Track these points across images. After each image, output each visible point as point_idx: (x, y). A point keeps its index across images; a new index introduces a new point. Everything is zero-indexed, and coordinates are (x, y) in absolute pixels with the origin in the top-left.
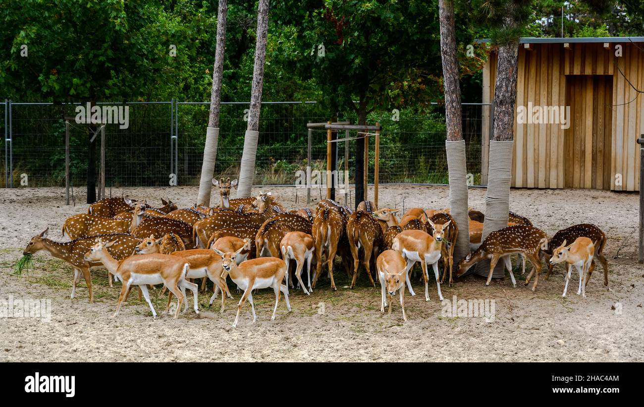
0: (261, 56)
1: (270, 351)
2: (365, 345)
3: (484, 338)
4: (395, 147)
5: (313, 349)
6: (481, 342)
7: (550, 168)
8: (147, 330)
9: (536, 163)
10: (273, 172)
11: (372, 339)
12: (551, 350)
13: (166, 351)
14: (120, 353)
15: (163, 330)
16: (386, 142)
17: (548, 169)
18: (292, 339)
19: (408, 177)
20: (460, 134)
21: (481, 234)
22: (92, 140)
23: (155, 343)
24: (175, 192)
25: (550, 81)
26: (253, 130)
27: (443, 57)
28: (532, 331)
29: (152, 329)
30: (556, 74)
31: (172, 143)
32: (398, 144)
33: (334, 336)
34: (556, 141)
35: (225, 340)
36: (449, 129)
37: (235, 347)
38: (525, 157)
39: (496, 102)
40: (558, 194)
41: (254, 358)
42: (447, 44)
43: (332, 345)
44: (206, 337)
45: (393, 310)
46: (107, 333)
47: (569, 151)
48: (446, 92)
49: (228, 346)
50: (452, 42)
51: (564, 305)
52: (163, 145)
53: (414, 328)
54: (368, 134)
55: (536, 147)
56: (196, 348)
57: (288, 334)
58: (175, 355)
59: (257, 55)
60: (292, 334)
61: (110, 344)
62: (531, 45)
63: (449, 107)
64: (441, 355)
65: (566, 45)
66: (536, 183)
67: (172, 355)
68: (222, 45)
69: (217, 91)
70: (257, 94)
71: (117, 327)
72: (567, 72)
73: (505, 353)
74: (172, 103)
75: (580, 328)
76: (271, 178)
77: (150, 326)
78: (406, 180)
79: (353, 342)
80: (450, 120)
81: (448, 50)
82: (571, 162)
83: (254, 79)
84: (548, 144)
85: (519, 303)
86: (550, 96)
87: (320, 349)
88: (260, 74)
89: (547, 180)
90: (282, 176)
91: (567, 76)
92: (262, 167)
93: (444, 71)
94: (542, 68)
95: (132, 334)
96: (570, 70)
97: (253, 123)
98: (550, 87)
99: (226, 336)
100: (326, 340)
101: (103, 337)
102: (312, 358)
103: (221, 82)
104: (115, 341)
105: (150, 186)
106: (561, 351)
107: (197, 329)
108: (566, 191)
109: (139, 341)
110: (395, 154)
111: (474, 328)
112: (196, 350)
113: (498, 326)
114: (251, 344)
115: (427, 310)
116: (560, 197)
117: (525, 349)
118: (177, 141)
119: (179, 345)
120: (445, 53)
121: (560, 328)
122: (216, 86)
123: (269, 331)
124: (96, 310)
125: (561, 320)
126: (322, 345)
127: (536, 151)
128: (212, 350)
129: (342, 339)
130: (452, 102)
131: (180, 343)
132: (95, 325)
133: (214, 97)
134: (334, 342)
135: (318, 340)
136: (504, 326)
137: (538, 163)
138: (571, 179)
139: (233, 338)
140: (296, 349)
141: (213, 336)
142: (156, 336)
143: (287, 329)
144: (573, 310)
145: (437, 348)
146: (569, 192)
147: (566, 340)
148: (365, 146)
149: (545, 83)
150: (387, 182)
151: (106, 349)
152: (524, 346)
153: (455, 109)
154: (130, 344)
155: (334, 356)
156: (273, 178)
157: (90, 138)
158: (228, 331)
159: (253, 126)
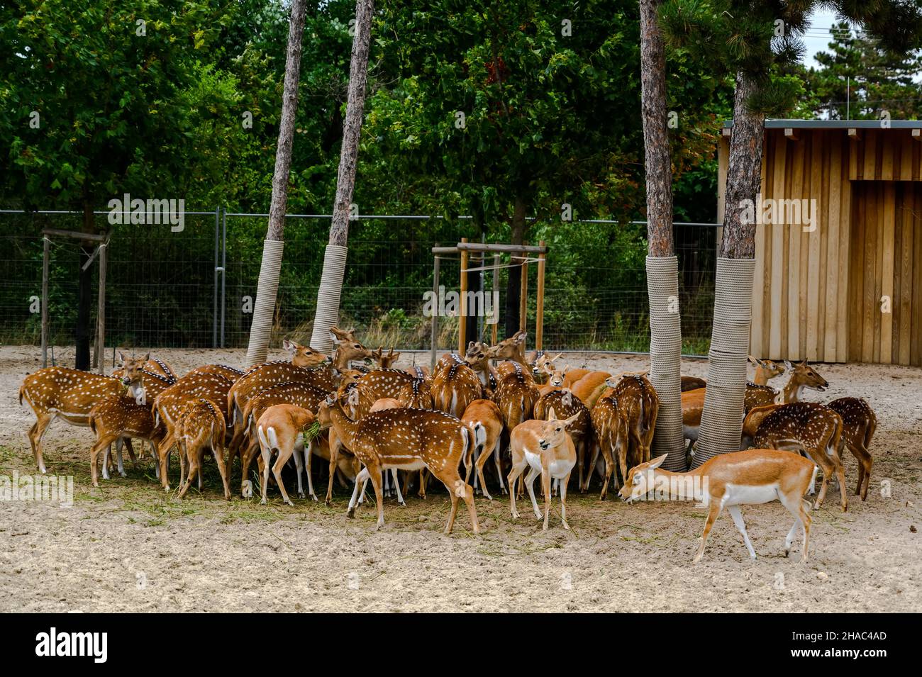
0: (354, 126)
1: (341, 578)
2: (499, 574)
3: (696, 567)
4: (576, 293)
5: (413, 577)
6: (691, 573)
7: (824, 329)
8: (143, 545)
9: (803, 322)
10: (380, 329)
11: (512, 565)
12: (806, 586)
13: (169, 576)
14: (92, 577)
15: (168, 546)
16: (562, 284)
17: (822, 332)
18: (380, 563)
19: (596, 342)
20: (669, 246)
21: (701, 412)
22: (85, 268)
23: (153, 565)
24: (219, 357)
25: (826, 190)
26: (338, 244)
27: (644, 120)
28: (777, 560)
29: (150, 543)
30: (835, 178)
31: (216, 278)
32: (581, 288)
33: (449, 560)
34: (835, 286)
35: (268, 563)
36: (652, 237)
37: (283, 573)
38: (785, 311)
39: (729, 194)
40: (838, 371)
41: (312, 587)
42: (651, 99)
43: (444, 572)
44: (238, 557)
45: (551, 526)
46: (77, 548)
47: (856, 304)
48: (649, 178)
49: (272, 571)
50: (660, 96)
51: (833, 523)
52: (202, 282)
53: (583, 552)
54: (527, 260)
55: (803, 295)
56: (219, 572)
57: (373, 555)
58: (183, 581)
59: (347, 123)
60: (380, 556)
61: (77, 564)
62: (795, 130)
63: (653, 201)
64: (623, 590)
65: (852, 132)
66: (803, 353)
67: (179, 581)
68: (291, 107)
69: (281, 181)
70: (346, 187)
71: (94, 540)
72: (853, 176)
73: (729, 590)
74: (217, 213)
75: (856, 557)
76: (375, 338)
77: (148, 539)
78: (594, 345)
79: (481, 568)
80: (653, 222)
81: (654, 109)
82: (859, 321)
83: (343, 162)
84: (822, 290)
85: (759, 520)
86: (826, 214)
87: (424, 577)
88: (351, 155)
89: (821, 348)
90: (393, 335)
91: (852, 182)
92: (362, 321)
93: (646, 142)
94: (813, 167)
95: (117, 550)
96: (858, 173)
97: (339, 233)
98: (825, 199)
99: (271, 557)
100: (436, 566)
101: (68, 554)
102: (409, 590)
103: (288, 168)
104: (88, 560)
105: (179, 347)
106: (822, 588)
107: (225, 546)
108: (850, 366)
109: (127, 560)
110: (576, 303)
111: (682, 553)
112: (218, 575)
113: (720, 550)
114: (311, 569)
115: (607, 526)
116: (842, 376)
117: (763, 585)
118: (224, 276)
119: (191, 567)
120: (649, 113)
121: (823, 556)
122: (280, 173)
123: (344, 550)
124: (64, 516)
125: (825, 545)
126: (428, 573)
127: (803, 301)
128: (244, 576)
129: (462, 564)
130: (658, 193)
131: (193, 564)
132: (58, 537)
133: (277, 190)
134: (448, 569)
135: (421, 565)
136: (731, 552)
137: (806, 321)
138: (859, 348)
139: (282, 559)
140: (383, 576)
141: (249, 557)
142: (155, 555)
143: (372, 549)
144: (847, 531)
145: (617, 581)
146: (855, 368)
147: (832, 573)
148: (522, 280)
149: (817, 192)
150: (563, 348)
151: (71, 571)
152: (761, 581)
153: (663, 205)
154: (111, 564)
155: (446, 588)
156: (379, 338)
157: (83, 263)
158: (276, 550)
159: (338, 238)
